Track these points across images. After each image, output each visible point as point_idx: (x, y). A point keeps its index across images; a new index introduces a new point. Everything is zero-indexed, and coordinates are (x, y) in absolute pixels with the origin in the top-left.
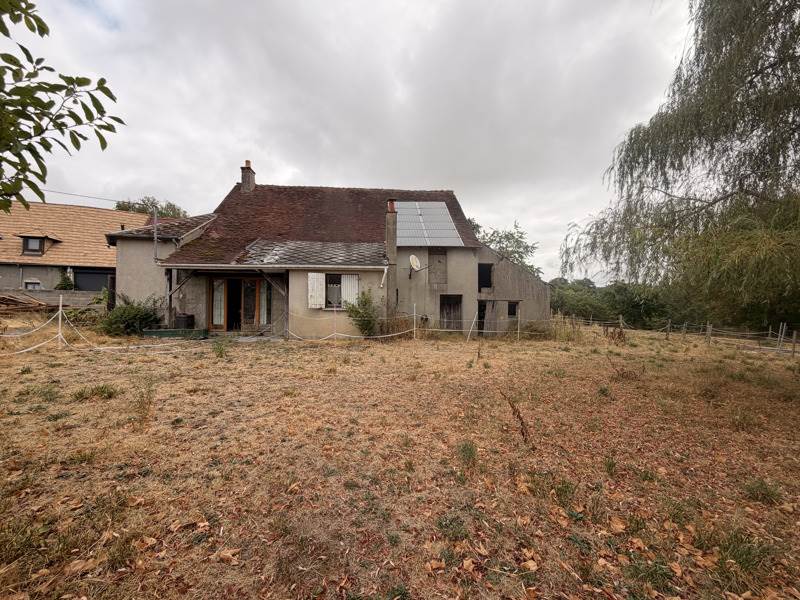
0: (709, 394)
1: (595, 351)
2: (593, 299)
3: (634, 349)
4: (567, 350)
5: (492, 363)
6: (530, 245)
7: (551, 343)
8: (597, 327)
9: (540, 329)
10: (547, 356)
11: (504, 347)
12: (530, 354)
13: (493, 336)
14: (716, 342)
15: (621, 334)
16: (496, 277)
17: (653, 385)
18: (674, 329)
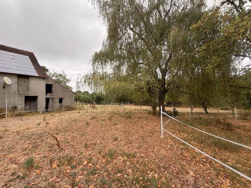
0: (110, 119)
1: (87, 112)
2: (88, 97)
3: (97, 110)
4: (79, 113)
5: (50, 122)
6: (68, 79)
7: (75, 111)
8: (89, 105)
9: (71, 107)
10: (73, 115)
11: (57, 115)
12: (67, 116)
13: (53, 111)
14: (113, 106)
15: (94, 106)
16: (54, 89)
17: (99, 119)
18: (106, 104)
